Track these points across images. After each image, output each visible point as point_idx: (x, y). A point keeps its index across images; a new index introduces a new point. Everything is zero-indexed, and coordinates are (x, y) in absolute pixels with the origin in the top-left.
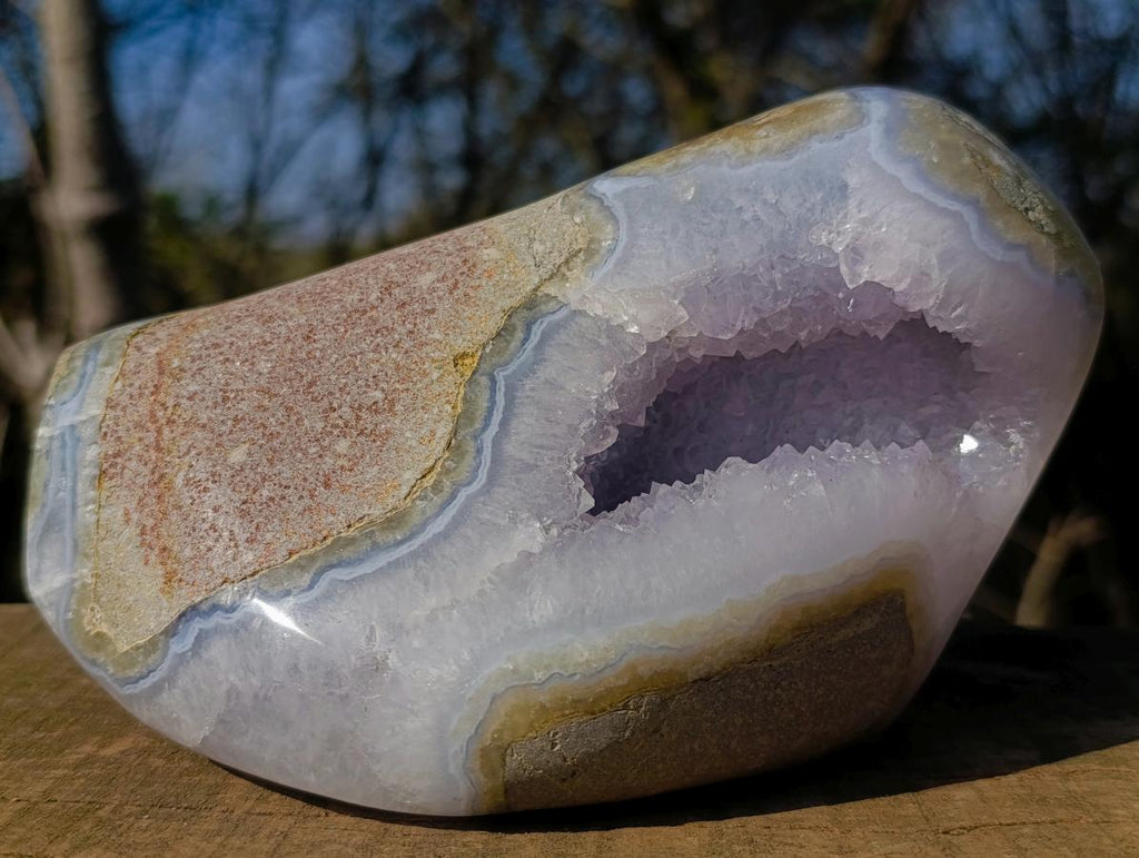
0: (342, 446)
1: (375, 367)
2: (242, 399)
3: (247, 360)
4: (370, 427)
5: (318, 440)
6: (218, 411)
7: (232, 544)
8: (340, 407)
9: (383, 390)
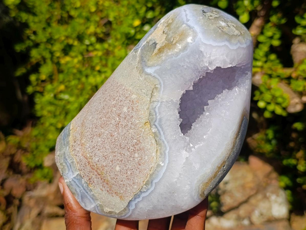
0: (136, 155)
1: (130, 135)
2: (109, 156)
3: (103, 147)
4: (139, 148)
5: (131, 157)
6: (106, 161)
7: (130, 186)
8: (130, 147)
9: (136, 139)
